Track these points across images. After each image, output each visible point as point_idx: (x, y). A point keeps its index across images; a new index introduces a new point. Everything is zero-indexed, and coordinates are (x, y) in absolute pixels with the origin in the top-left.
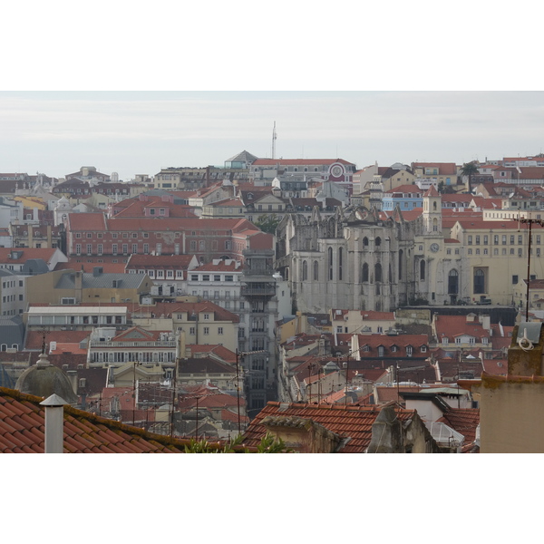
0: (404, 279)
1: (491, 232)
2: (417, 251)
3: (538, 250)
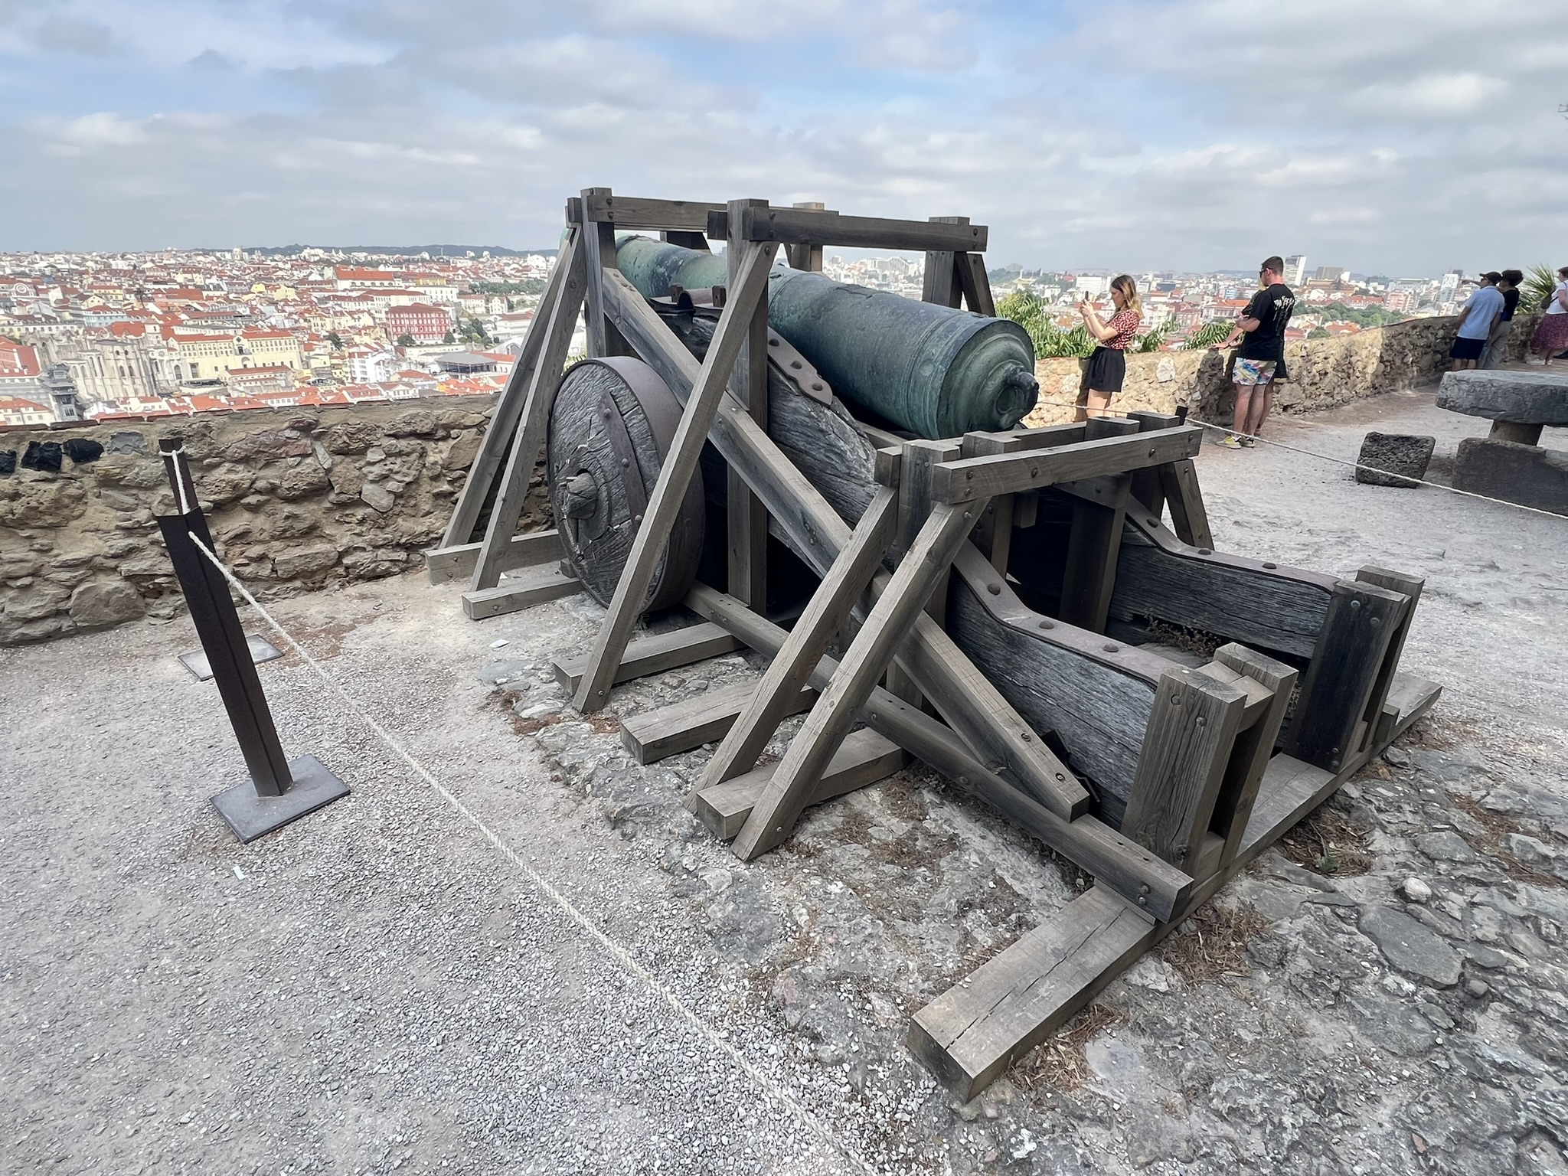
2: (151, 356)
3: (226, 352)
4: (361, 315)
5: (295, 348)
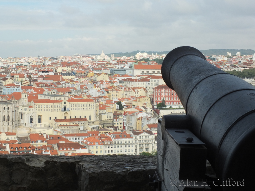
0: (16, 120)
1: (43, 104)
2: (20, 111)
3: (57, 109)
4: (139, 90)
5: (94, 109)
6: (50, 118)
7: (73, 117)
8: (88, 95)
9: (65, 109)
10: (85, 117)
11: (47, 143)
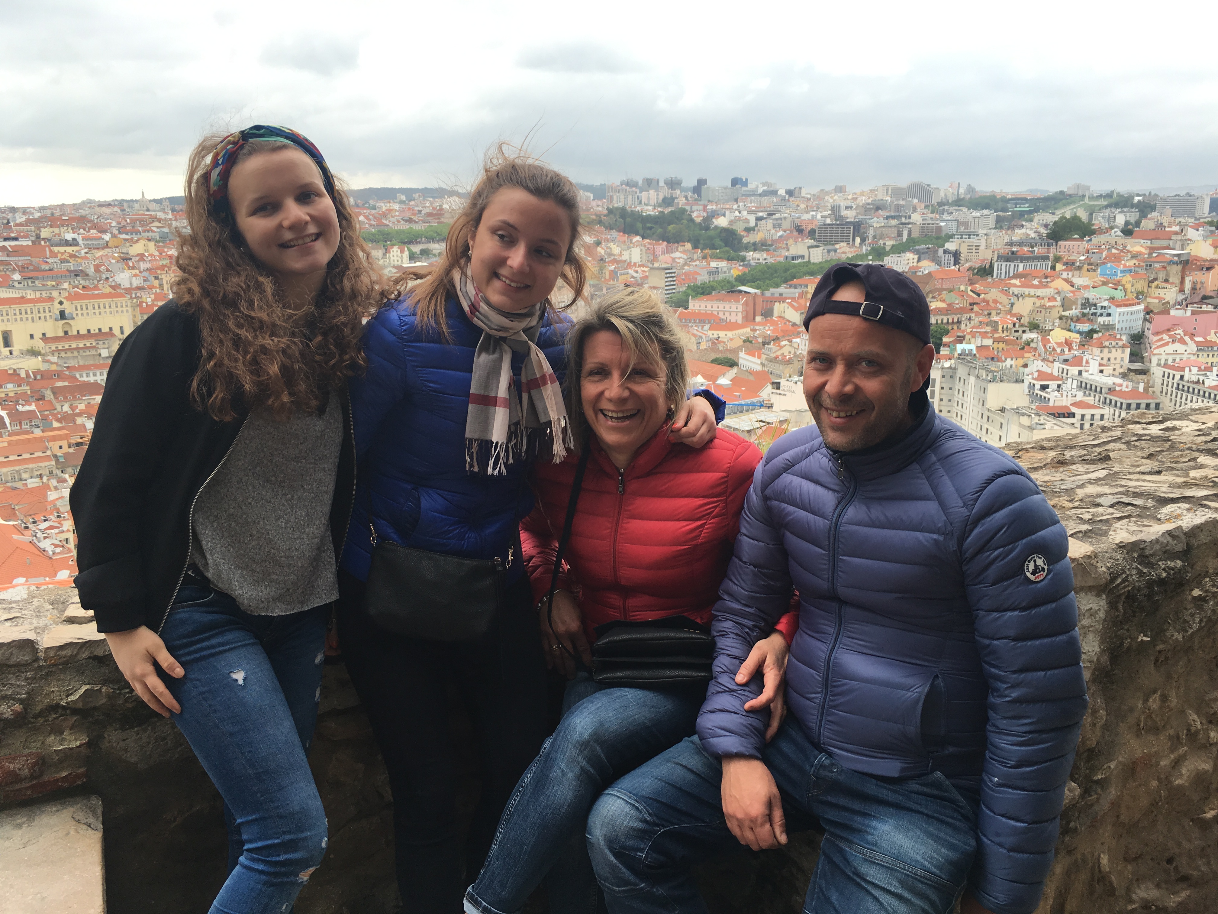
1: (10, 307)
3: (45, 317)
5: (127, 311)
6: (32, 336)
7: (83, 332)
8: (113, 284)
9: (62, 315)
10: (111, 329)
11: (28, 388)
